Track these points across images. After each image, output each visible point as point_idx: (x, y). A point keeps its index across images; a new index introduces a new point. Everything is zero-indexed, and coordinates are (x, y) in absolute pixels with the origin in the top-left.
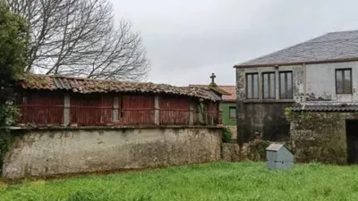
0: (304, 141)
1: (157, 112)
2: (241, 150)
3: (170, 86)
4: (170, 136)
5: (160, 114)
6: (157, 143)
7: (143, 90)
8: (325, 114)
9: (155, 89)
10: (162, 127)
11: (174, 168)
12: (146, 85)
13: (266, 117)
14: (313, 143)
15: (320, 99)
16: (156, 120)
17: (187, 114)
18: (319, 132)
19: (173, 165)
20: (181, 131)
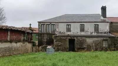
0: (58, 45)
1: (9, 36)
2: (39, 48)
3: (14, 27)
4: (14, 45)
5: (10, 37)
6: (9, 47)
7: (3, 28)
8: (63, 37)
9: (8, 28)
10: (11, 42)
11: (15, 56)
12: (5, 26)
13: (47, 38)
14: (60, 46)
15: (62, 33)
16: (9, 39)
17: (20, 37)
18: (61, 42)
19: (15, 55)
20: (18, 43)
